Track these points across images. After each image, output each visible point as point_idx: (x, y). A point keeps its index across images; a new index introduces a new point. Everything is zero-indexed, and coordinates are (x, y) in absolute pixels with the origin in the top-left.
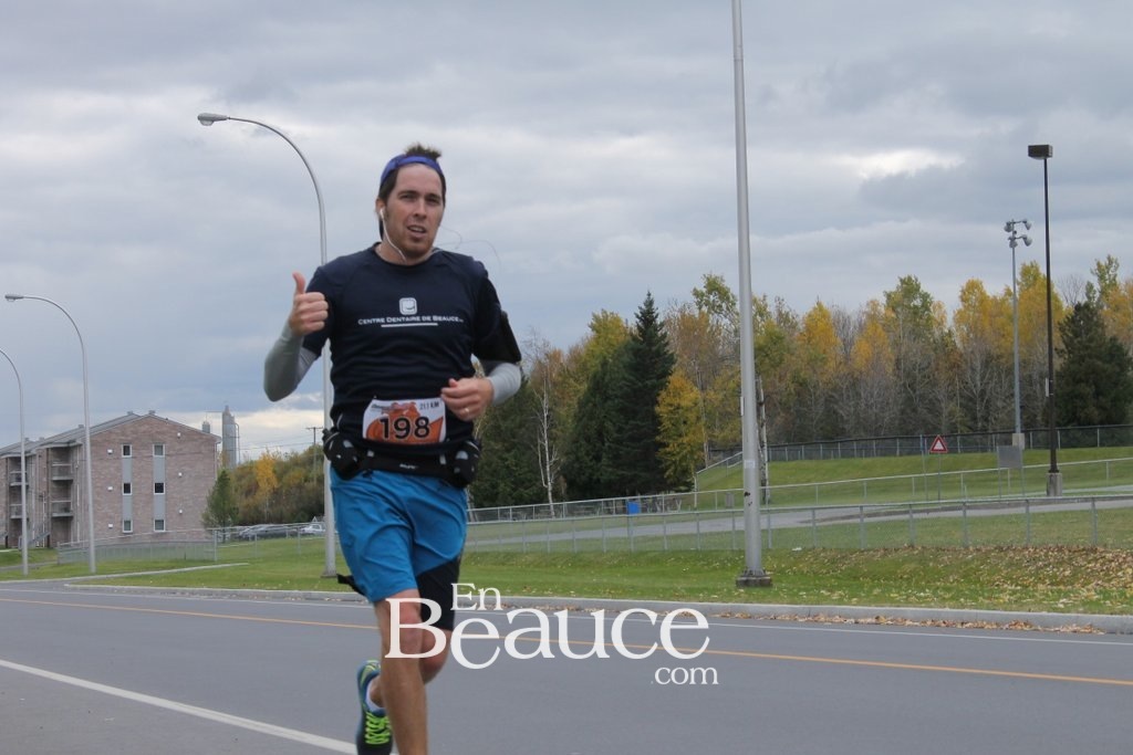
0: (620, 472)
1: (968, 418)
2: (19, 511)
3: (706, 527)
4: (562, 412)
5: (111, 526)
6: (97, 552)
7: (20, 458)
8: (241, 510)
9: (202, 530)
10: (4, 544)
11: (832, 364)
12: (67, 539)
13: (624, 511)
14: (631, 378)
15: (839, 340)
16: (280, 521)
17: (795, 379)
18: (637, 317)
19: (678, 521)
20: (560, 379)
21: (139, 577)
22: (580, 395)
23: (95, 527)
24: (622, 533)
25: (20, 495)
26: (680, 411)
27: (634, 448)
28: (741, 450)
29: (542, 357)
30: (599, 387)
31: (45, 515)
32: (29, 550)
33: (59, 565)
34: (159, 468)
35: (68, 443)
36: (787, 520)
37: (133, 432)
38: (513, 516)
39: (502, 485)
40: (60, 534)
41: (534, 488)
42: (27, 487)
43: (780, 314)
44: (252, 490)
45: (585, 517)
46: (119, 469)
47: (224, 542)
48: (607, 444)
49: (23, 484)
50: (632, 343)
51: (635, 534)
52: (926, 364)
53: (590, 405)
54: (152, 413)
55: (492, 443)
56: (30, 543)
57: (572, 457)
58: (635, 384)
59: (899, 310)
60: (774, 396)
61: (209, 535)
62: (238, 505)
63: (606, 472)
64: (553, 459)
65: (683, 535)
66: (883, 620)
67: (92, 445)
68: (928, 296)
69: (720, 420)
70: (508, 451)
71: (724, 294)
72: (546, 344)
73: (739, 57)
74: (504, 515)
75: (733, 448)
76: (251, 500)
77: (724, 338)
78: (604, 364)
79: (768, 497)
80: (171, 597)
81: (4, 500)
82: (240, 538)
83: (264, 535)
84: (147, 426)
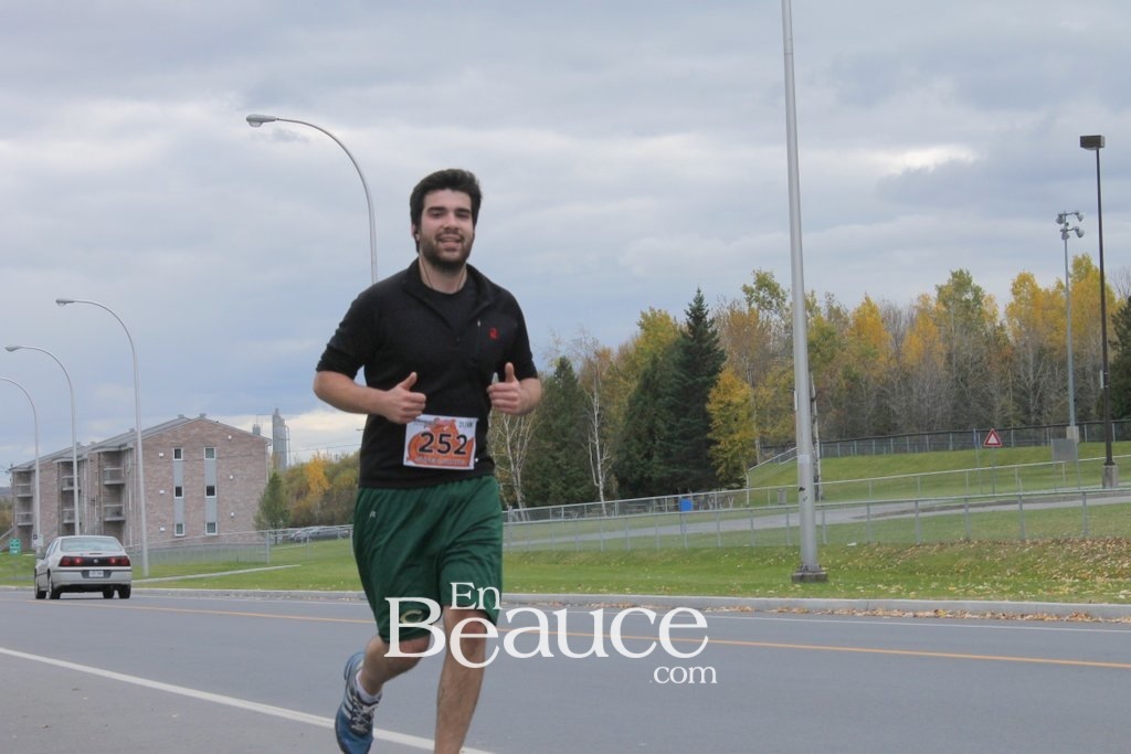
0: (672, 470)
1: (1020, 412)
2: (72, 516)
3: (761, 523)
4: (611, 410)
5: (163, 529)
6: (149, 556)
7: (72, 463)
8: (292, 512)
9: (254, 532)
11: (883, 359)
13: (676, 508)
14: (683, 375)
15: (890, 335)
16: (331, 523)
17: (847, 375)
18: (687, 313)
19: (731, 518)
20: (610, 377)
22: (629, 393)
23: (147, 530)
24: (675, 530)
25: (73, 499)
26: (731, 408)
27: (684, 446)
28: (795, 445)
29: (592, 355)
30: (649, 385)
31: (97, 519)
34: (211, 471)
35: (119, 447)
36: (841, 516)
37: (184, 436)
38: (565, 515)
39: (553, 484)
41: (586, 487)
42: (80, 491)
43: (831, 309)
44: (301, 493)
45: (637, 515)
46: (170, 473)
47: (276, 544)
48: (658, 442)
49: (76, 488)
50: (683, 340)
51: (688, 532)
52: (978, 357)
53: (641, 403)
54: (203, 415)
55: (543, 442)
57: (624, 456)
58: (686, 382)
59: (950, 304)
60: (826, 392)
61: (262, 538)
62: (289, 507)
63: (657, 469)
64: (605, 458)
65: (737, 533)
66: (941, 613)
67: (144, 449)
68: (980, 289)
69: (771, 416)
70: (559, 449)
71: (773, 290)
72: (595, 343)
73: (789, 51)
74: (556, 514)
75: (786, 444)
76: (302, 503)
77: (774, 334)
78: (654, 362)
79: (820, 493)
80: (224, 598)
81: (56, 504)
82: (292, 540)
83: (316, 538)
84: (197, 430)
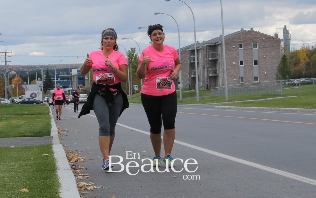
2: (195, 74)
5: (235, 80)
6: (228, 92)
7: (194, 50)
8: (292, 72)
9: (275, 81)
10: (189, 88)
12: (216, 86)
16: (310, 77)
21: (247, 102)
23: (228, 80)
25: (195, 66)
31: (206, 75)
32: (199, 90)
33: (213, 97)
34: (256, 53)
35: (215, 43)
37: (244, 38)
40: (213, 84)
42: (198, 63)
44: (297, 63)
46: (238, 55)
47: (285, 87)
49: (196, 61)
54: (252, 29)
56: (200, 88)
61: (279, 84)
62: (291, 70)
67: (226, 43)
76: (297, 68)
80: (261, 112)
81: (188, 69)
82: (292, 85)
83: (303, 84)
84: (250, 35)
